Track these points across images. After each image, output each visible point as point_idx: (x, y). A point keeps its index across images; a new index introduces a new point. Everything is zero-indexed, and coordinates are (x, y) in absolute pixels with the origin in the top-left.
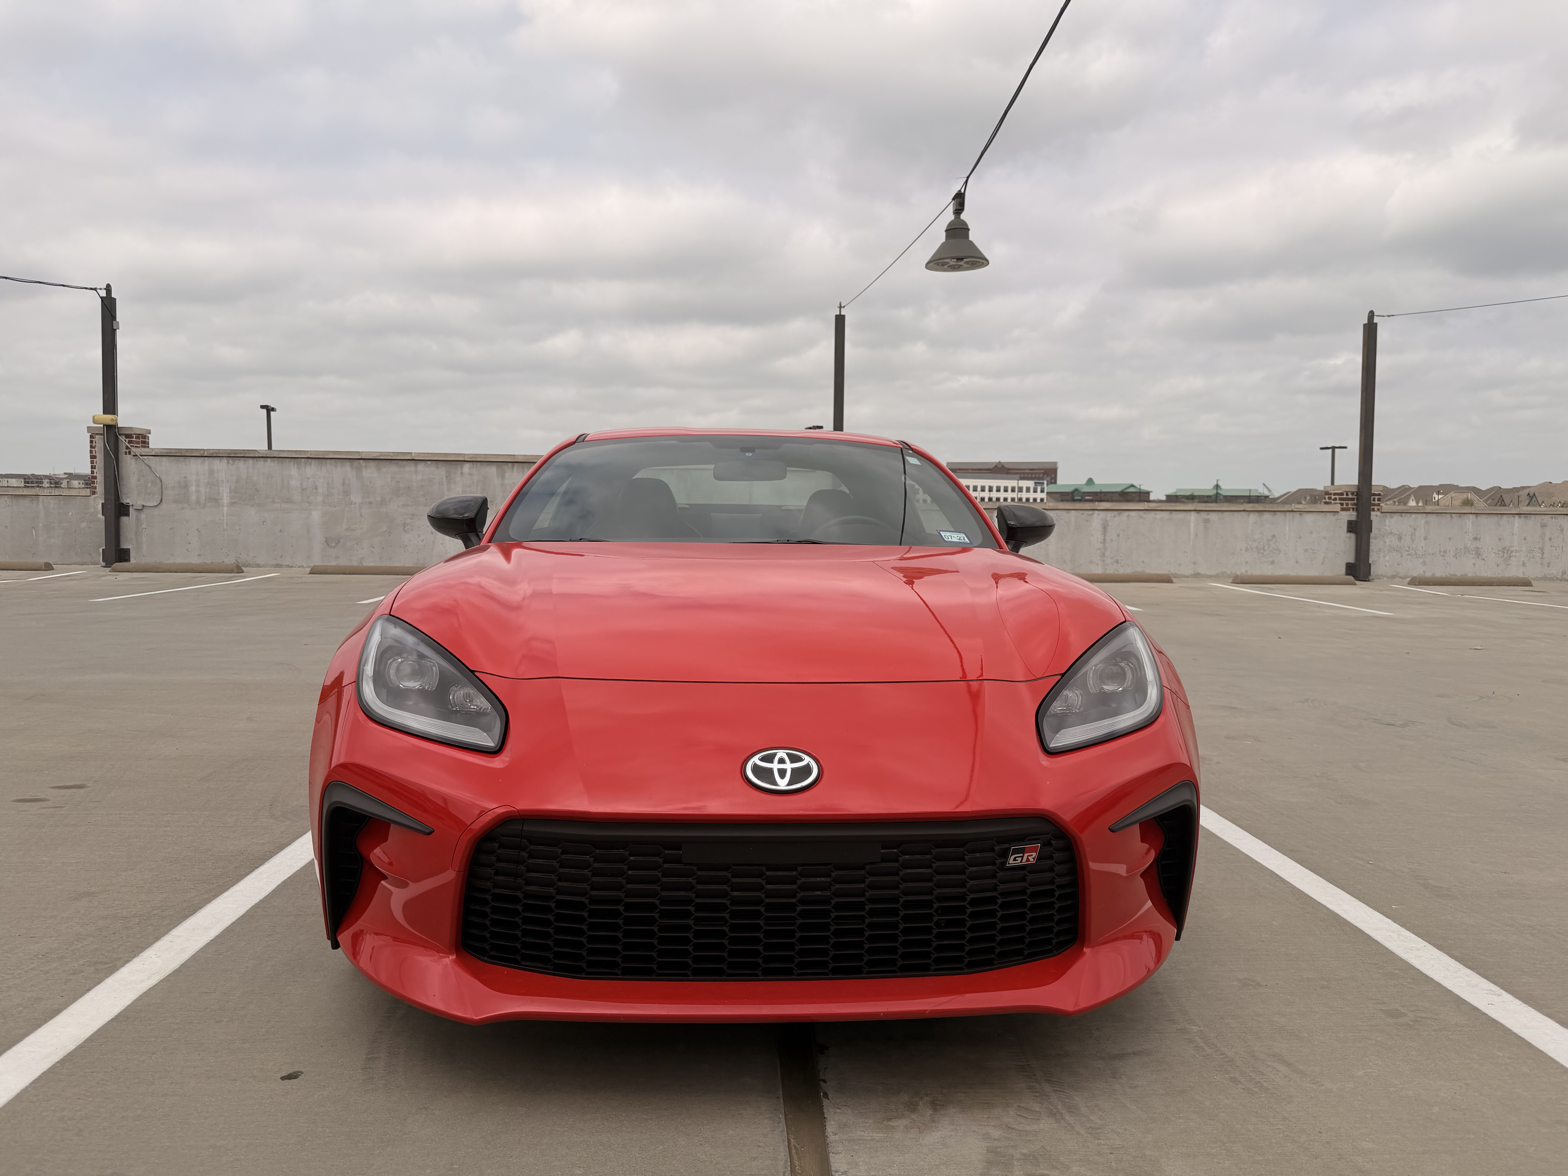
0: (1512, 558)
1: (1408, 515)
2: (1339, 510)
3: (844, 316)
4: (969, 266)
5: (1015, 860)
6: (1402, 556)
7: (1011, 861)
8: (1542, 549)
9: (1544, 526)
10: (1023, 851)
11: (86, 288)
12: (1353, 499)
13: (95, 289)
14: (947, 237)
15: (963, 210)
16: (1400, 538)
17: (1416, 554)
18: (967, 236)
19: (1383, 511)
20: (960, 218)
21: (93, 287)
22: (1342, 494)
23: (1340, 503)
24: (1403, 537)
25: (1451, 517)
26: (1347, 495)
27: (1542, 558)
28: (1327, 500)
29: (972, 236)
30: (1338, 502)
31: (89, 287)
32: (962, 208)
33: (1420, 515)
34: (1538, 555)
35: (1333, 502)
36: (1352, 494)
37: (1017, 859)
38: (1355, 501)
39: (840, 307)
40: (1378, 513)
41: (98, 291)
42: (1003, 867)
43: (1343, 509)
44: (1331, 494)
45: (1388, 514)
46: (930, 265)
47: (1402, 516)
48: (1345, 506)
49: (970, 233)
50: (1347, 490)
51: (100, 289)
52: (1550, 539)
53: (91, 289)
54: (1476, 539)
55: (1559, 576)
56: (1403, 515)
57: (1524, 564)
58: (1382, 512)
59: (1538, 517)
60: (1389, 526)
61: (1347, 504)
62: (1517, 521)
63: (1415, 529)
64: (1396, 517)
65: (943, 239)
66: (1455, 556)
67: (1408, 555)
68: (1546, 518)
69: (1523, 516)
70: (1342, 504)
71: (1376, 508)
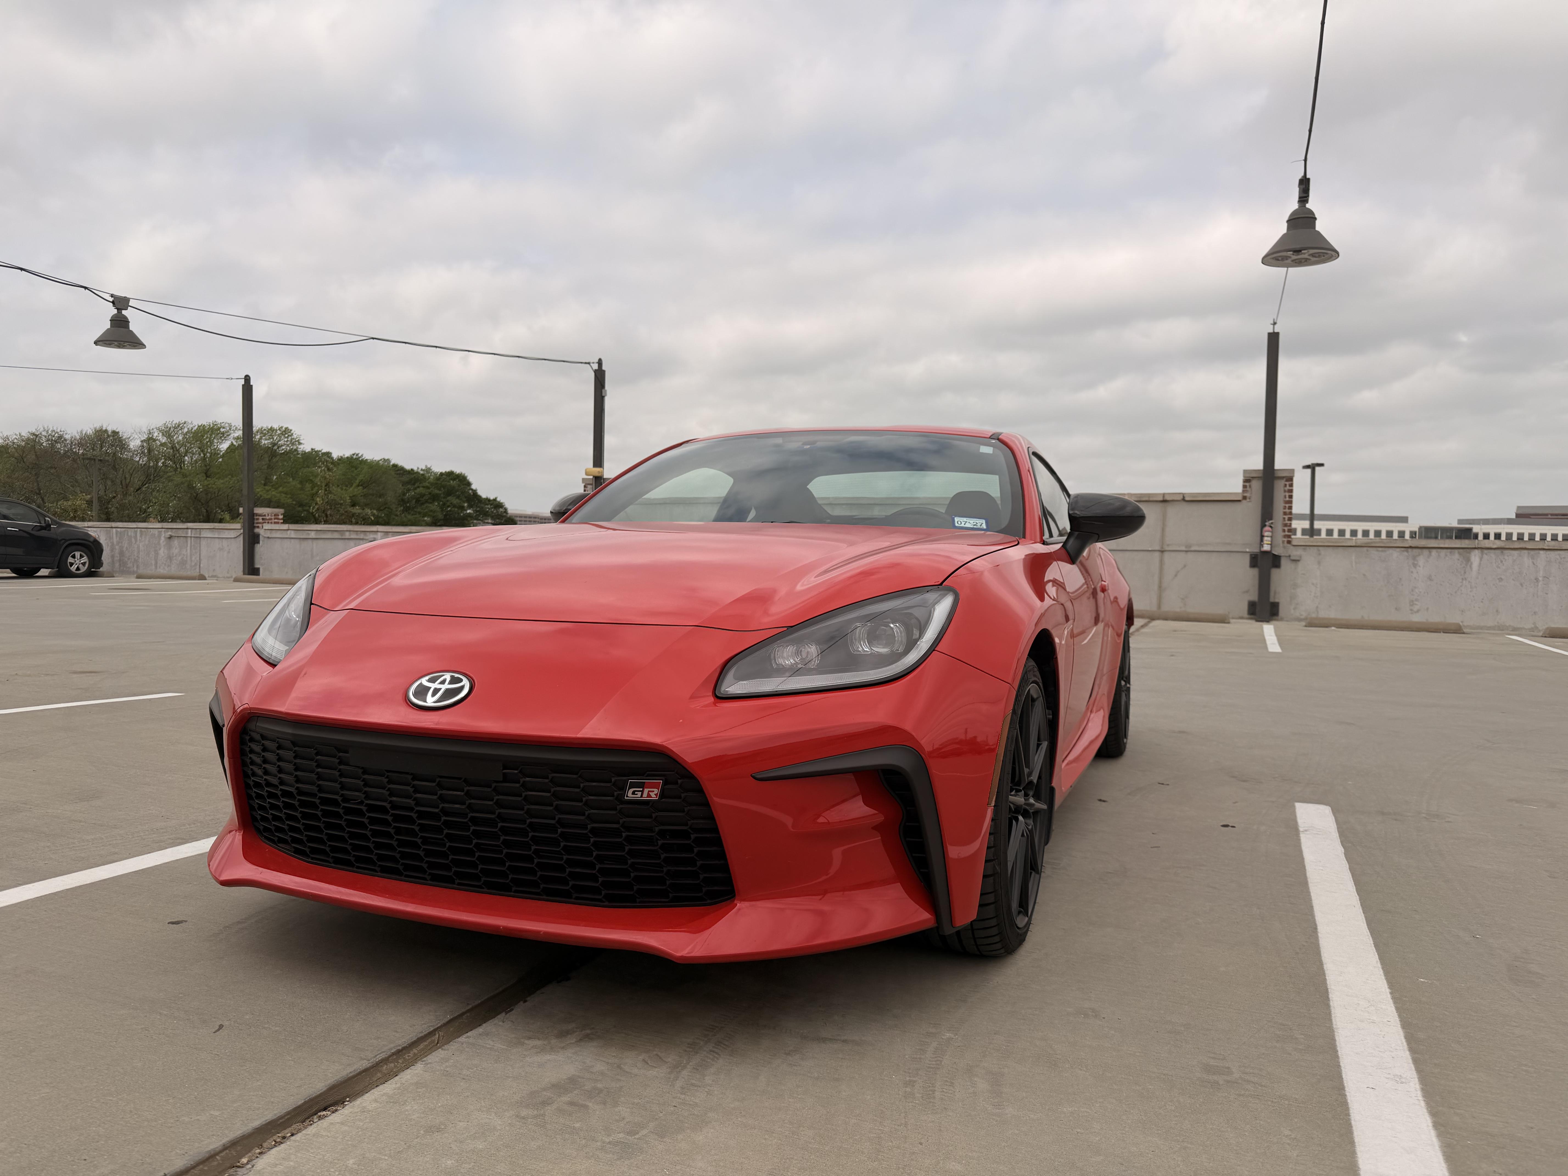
5: (633, 793)
7: (630, 794)
10: (643, 786)
11: (582, 363)
13: (589, 363)
21: (587, 362)
31: (584, 361)
37: (636, 793)
41: (591, 364)
42: (621, 800)
51: (593, 363)
53: (586, 363)
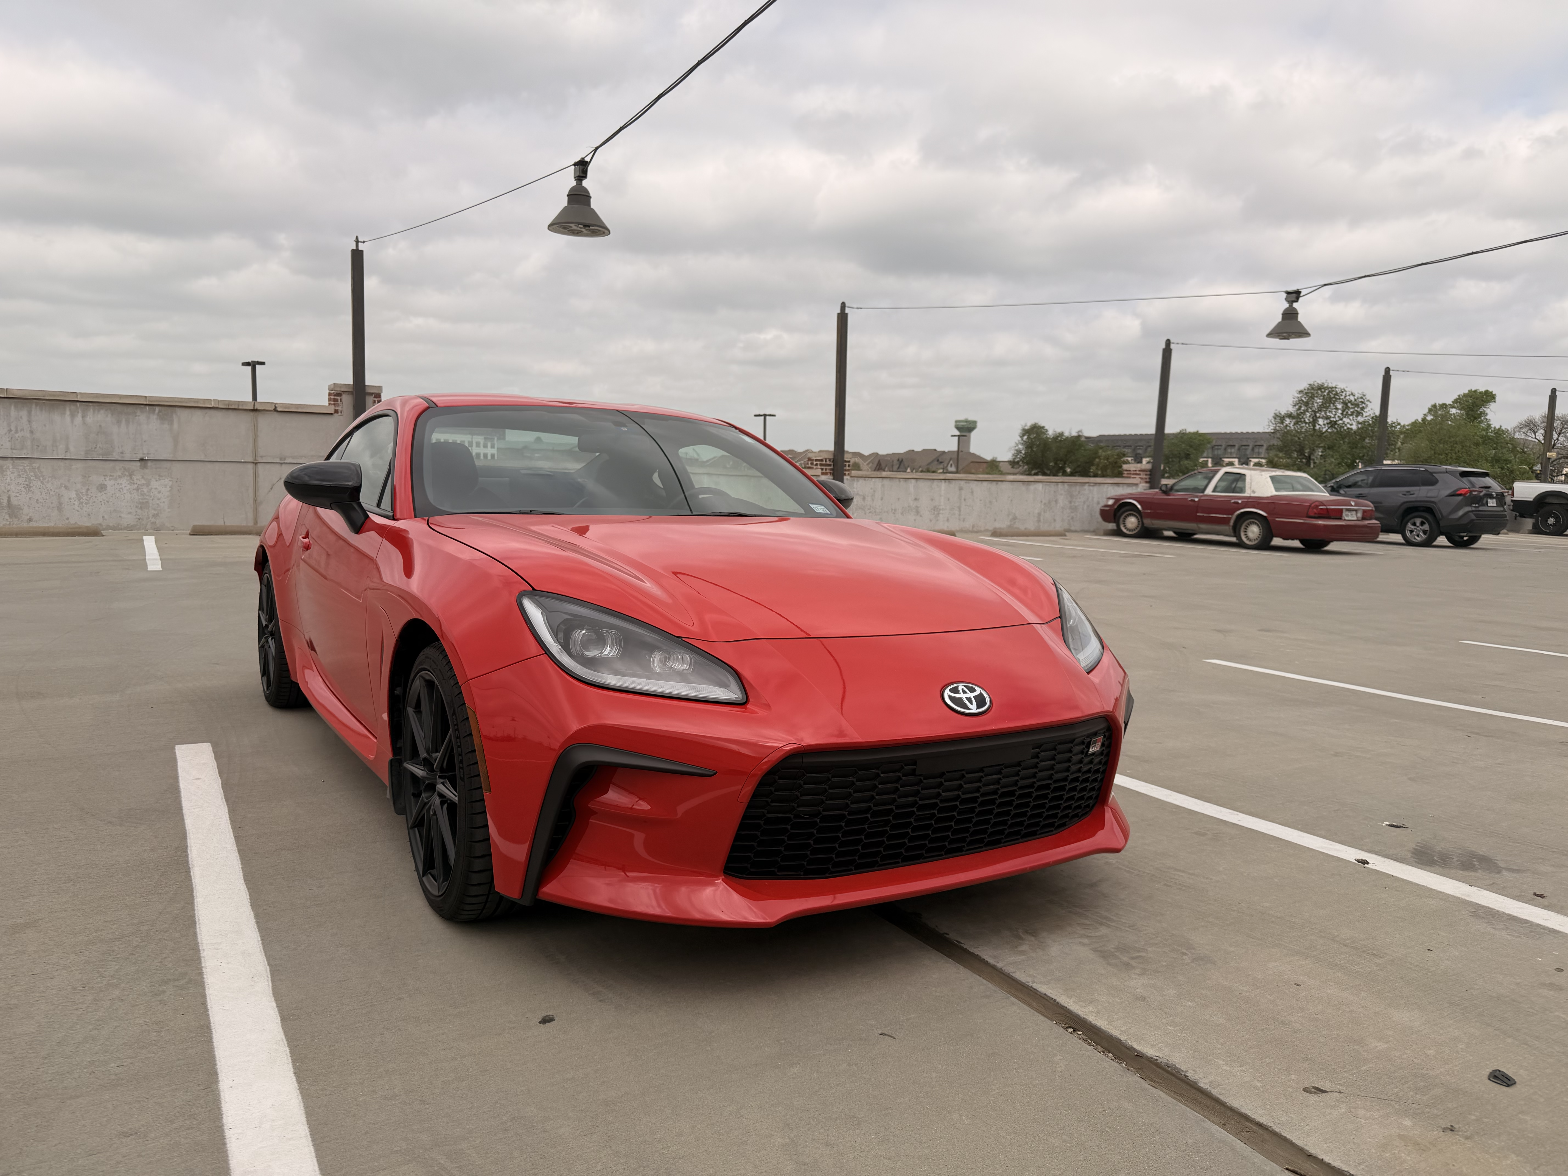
0: (941, 515)
1: (870, 479)
2: (820, 474)
3: (362, 252)
4: (589, 233)
6: (865, 514)
8: (959, 508)
9: (961, 489)
12: (830, 465)
14: (569, 202)
15: (585, 177)
16: (864, 499)
17: (875, 512)
18: (589, 204)
19: (852, 475)
20: (581, 184)
22: (822, 460)
23: (821, 468)
24: (866, 497)
25: (899, 481)
26: (826, 461)
27: (960, 515)
28: (810, 465)
29: (593, 205)
30: (819, 467)
32: (585, 175)
33: (877, 479)
34: (957, 512)
35: (815, 467)
36: (830, 460)
38: (832, 467)
39: (357, 242)
40: (848, 477)
43: (823, 474)
44: (813, 460)
45: (855, 478)
46: (554, 226)
47: (865, 480)
48: (824, 471)
49: (592, 200)
50: (826, 457)
52: (965, 500)
54: (916, 499)
55: (971, 529)
56: (867, 479)
57: (948, 520)
58: (851, 477)
59: (957, 482)
60: (857, 488)
61: (826, 469)
62: (943, 485)
63: (874, 491)
64: (861, 481)
65: (566, 204)
66: (902, 514)
67: (870, 512)
68: (962, 483)
69: (947, 481)
70: (822, 469)
71: (847, 473)
